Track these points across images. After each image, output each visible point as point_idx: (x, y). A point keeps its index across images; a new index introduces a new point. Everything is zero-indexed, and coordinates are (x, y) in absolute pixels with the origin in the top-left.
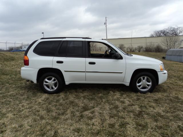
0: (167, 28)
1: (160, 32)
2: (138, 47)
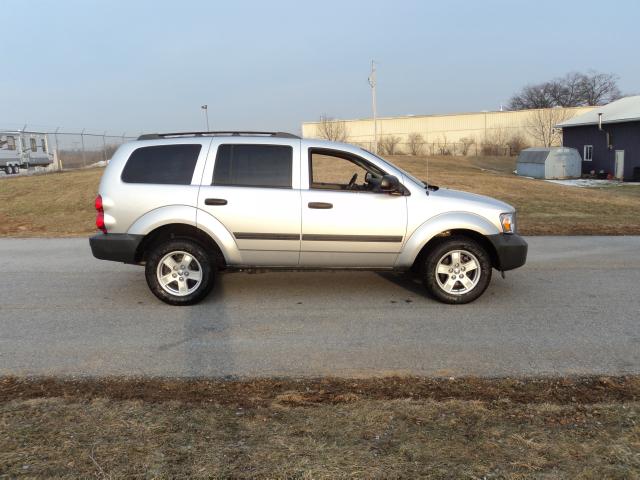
0: (563, 76)
1: (542, 91)
2: (461, 140)
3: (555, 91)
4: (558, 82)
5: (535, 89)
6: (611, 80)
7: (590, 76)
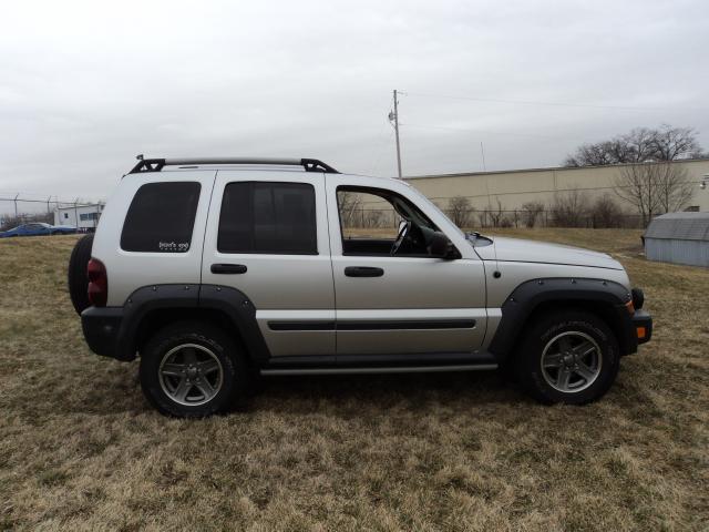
1: (601, 151)
3: (617, 150)
4: (621, 140)
6: (689, 136)
7: (663, 131)
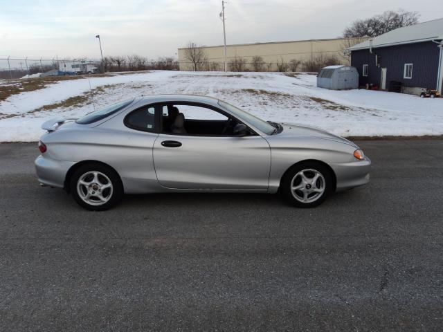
1: (366, 25)
2: (291, 61)
3: (375, 25)
4: (377, 18)
5: (362, 24)
7: (400, 14)
